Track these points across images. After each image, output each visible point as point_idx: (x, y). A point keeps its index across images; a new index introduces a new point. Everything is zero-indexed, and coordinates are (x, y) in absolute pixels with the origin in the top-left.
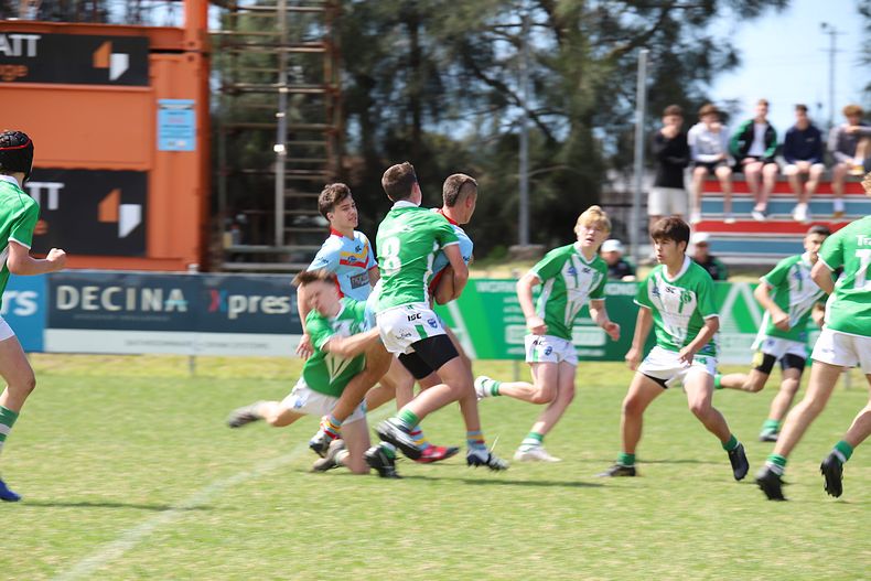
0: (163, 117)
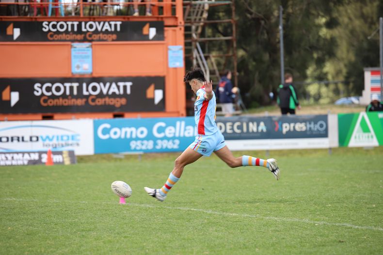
0: (170, 53)
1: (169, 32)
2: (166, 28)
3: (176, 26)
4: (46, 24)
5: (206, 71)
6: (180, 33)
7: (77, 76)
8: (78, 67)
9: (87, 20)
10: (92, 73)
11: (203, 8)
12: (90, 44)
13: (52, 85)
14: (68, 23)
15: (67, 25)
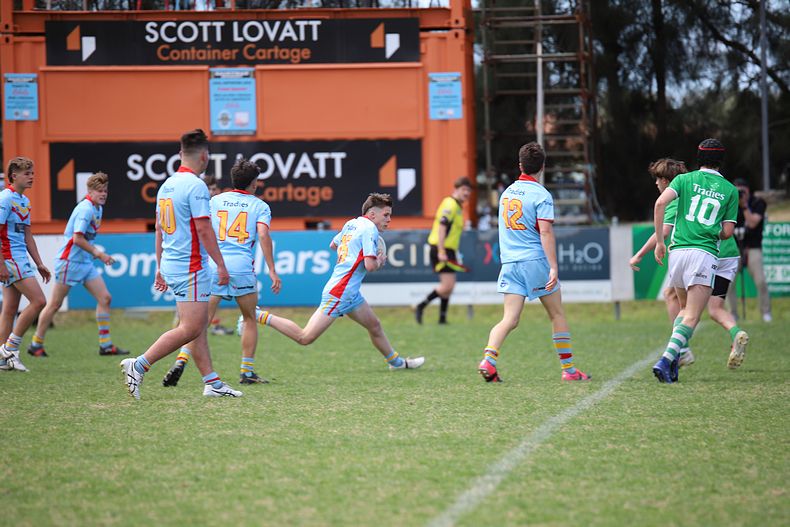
0: (433, 89)
1: (430, 43)
2: (423, 35)
3: (447, 29)
4: (152, 27)
7: (223, 139)
8: (225, 119)
10: (255, 133)
12: (251, 69)
13: (168, 158)
14: (201, 24)
15: (200, 29)
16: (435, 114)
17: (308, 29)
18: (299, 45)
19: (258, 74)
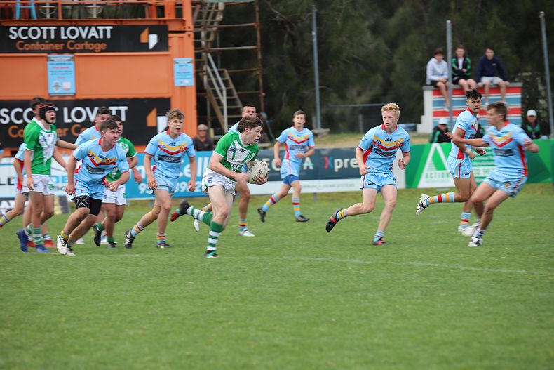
1: (174, 40)
2: (170, 35)
3: (183, 32)
4: (14, 30)
5: (221, 91)
6: (189, 41)
7: (56, 98)
8: (57, 86)
9: (68, 24)
10: (75, 94)
11: (217, 7)
12: (72, 55)
13: (24, 110)
14: (42, 28)
15: (42, 30)
16: (178, 83)
17: (105, 31)
18: (99, 41)
19: (76, 59)
